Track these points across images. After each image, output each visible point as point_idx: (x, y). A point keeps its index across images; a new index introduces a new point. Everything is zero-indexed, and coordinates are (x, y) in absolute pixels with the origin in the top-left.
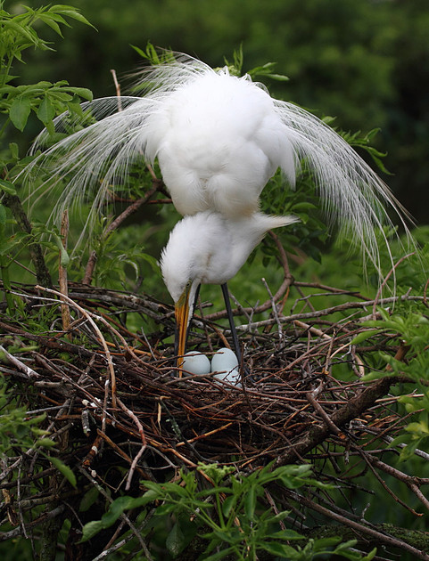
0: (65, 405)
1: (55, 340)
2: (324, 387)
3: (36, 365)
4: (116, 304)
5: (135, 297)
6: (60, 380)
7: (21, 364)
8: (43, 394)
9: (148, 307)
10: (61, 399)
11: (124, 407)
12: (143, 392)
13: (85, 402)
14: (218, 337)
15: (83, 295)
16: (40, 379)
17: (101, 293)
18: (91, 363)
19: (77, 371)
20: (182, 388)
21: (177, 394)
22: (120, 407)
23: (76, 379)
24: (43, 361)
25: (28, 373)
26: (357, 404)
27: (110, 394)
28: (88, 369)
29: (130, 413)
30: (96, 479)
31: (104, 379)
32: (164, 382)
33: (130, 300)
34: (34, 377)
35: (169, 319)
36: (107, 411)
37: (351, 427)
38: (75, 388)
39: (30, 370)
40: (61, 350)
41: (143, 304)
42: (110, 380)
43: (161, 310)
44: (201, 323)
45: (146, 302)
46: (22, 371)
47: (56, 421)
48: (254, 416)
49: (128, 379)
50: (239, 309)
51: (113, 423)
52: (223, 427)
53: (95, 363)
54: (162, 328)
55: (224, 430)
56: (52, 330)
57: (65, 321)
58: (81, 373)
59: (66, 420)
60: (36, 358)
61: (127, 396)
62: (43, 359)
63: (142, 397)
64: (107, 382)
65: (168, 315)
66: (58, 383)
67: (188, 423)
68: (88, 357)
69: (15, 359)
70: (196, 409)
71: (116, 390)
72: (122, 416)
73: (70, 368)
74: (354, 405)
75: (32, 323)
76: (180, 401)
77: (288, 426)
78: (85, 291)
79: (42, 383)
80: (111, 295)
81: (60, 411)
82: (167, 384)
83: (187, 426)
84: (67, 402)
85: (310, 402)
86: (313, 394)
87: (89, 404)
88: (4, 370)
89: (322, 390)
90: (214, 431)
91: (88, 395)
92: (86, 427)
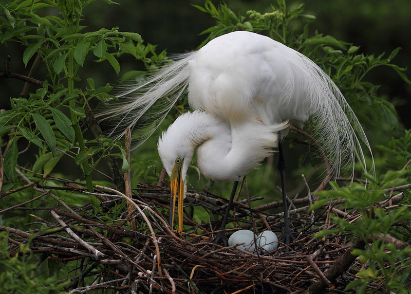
0: (127, 277)
1: (119, 228)
3: (104, 248)
5: (197, 194)
6: (120, 258)
7: (91, 248)
9: (208, 202)
10: (124, 273)
11: (168, 275)
13: (140, 274)
15: (155, 194)
16: (104, 258)
18: (146, 244)
20: (217, 259)
21: (211, 263)
22: (165, 276)
23: (133, 256)
24: (110, 244)
25: (96, 254)
27: (157, 266)
28: (144, 248)
29: (171, 279)
31: (154, 254)
32: (202, 255)
33: (193, 197)
34: (100, 257)
35: (224, 209)
36: (154, 279)
39: (97, 252)
40: (126, 235)
41: (204, 199)
43: (219, 204)
44: (249, 212)
45: (206, 197)
46: (92, 252)
51: (161, 289)
52: (248, 288)
53: (149, 244)
58: (138, 252)
59: (128, 288)
60: (104, 243)
64: (155, 256)
65: (223, 206)
66: (119, 260)
67: (221, 286)
68: (144, 239)
69: (86, 244)
70: (223, 274)
71: (161, 263)
73: (131, 248)
75: (107, 217)
76: (213, 268)
77: (293, 283)
78: (158, 192)
79: (106, 260)
81: (124, 282)
82: (204, 256)
83: (219, 288)
84: (128, 275)
85: (309, 264)
86: (312, 257)
87: (143, 275)
88: (80, 253)
89: (319, 253)
90: (239, 291)
91: (140, 268)
92: (133, 291)
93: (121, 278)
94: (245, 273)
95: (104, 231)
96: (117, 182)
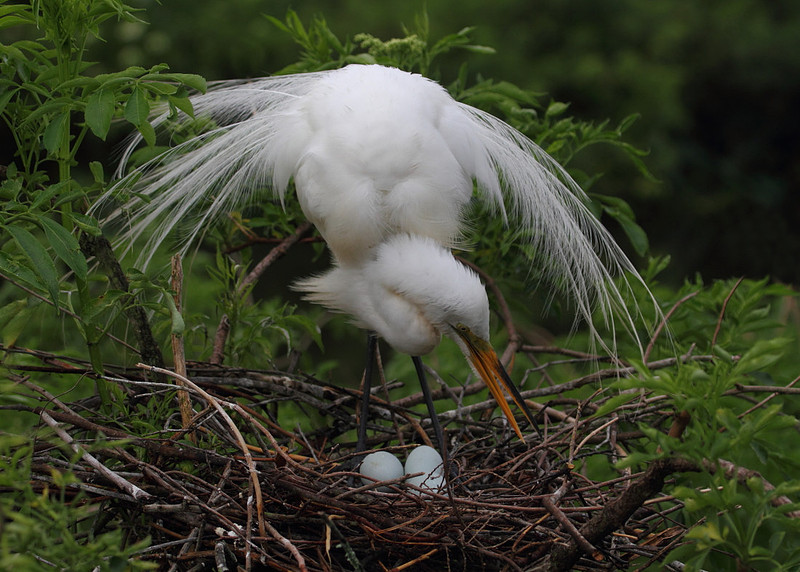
0: (191, 537)
1: (171, 444)
2: (568, 487)
3: (146, 481)
4: (261, 390)
5: (288, 379)
6: (180, 500)
7: (123, 482)
8: (159, 524)
9: (308, 393)
10: (184, 529)
11: (277, 535)
12: (303, 512)
13: (219, 531)
14: (412, 429)
15: (211, 379)
16: (151, 501)
17: (238, 376)
18: (226, 474)
19: (207, 487)
20: (361, 502)
21: (354, 511)
22: (271, 535)
23: (204, 498)
24: (156, 475)
25: (134, 494)
26: (617, 508)
27: (255, 517)
28: (222, 483)
29: (286, 541)
31: (246, 496)
32: (334, 495)
33: (281, 383)
34: (142, 499)
35: (339, 407)
36: (252, 541)
37: (614, 546)
38: (204, 510)
39: (135, 490)
40: (182, 458)
41: (300, 388)
42: (255, 497)
43: (329, 396)
44: (388, 412)
45: (305, 385)
46: (125, 491)
47: (179, 562)
48: (468, 536)
49: (282, 494)
50: (444, 389)
51: (263, 560)
52: (425, 556)
53: (232, 474)
54: (330, 421)
55: (426, 560)
56: (167, 429)
57: (184, 416)
58: (212, 490)
59: (194, 559)
60: (144, 472)
61: (281, 519)
62: (154, 472)
63: (303, 518)
64: (250, 499)
65: (338, 402)
66: (179, 506)
67: (373, 553)
68: (220, 466)
69: (114, 475)
70: (382, 531)
71: (264, 510)
72: (273, 546)
73: (196, 483)
74: (613, 511)
75: (138, 422)
76: (359, 521)
77: (517, 547)
78: (215, 374)
79: (155, 506)
80: (253, 378)
81: (185, 547)
82: (338, 497)
83: (370, 557)
84: (193, 532)
85: (549, 510)
86: (553, 499)
87: (225, 534)
88: (99, 491)
89: (565, 492)
90: (410, 563)
91: (224, 520)
92: (221, 565)
93: (178, 539)
94: (429, 530)
95: (136, 450)
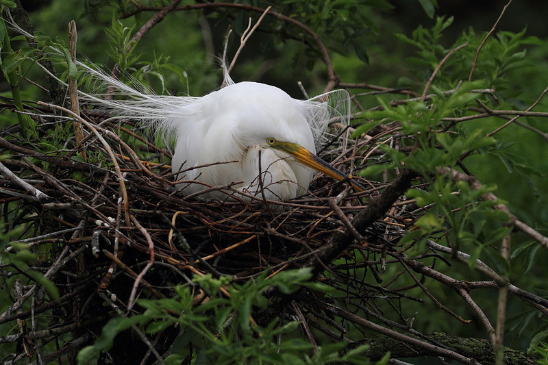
0: (79, 227)
1: (67, 160)
2: (348, 192)
3: (47, 186)
6: (70, 201)
7: (30, 187)
8: (61, 218)
10: (75, 221)
11: (139, 225)
12: (159, 209)
13: (99, 222)
16: (49, 201)
18: (105, 181)
19: (92, 191)
20: (202, 201)
21: (195, 209)
22: (135, 225)
23: (87, 198)
24: (55, 182)
25: (37, 195)
27: (123, 212)
28: (102, 187)
29: (144, 230)
30: (116, 303)
31: (118, 196)
32: (181, 197)
34: (43, 200)
36: (120, 230)
37: (387, 232)
38: (86, 208)
39: (38, 192)
40: (74, 170)
42: (123, 198)
46: (30, 193)
47: (70, 245)
51: (129, 243)
52: (246, 241)
53: (109, 181)
56: (64, 148)
57: (78, 138)
58: (95, 193)
59: (81, 242)
60: (45, 180)
61: (143, 214)
62: (53, 180)
64: (120, 199)
66: (69, 204)
67: (208, 238)
68: (101, 175)
69: (22, 182)
70: (214, 223)
71: (129, 208)
73: (84, 187)
75: (45, 143)
76: (198, 215)
77: (311, 235)
79: (52, 204)
81: (75, 234)
82: (185, 198)
83: (207, 241)
84: (81, 223)
85: (332, 208)
86: (336, 200)
87: (103, 224)
88: (13, 193)
89: (345, 195)
90: (235, 245)
91: (99, 214)
92: (94, 248)
93: (71, 227)
94: (248, 222)
95: (43, 163)
96: (54, 95)
